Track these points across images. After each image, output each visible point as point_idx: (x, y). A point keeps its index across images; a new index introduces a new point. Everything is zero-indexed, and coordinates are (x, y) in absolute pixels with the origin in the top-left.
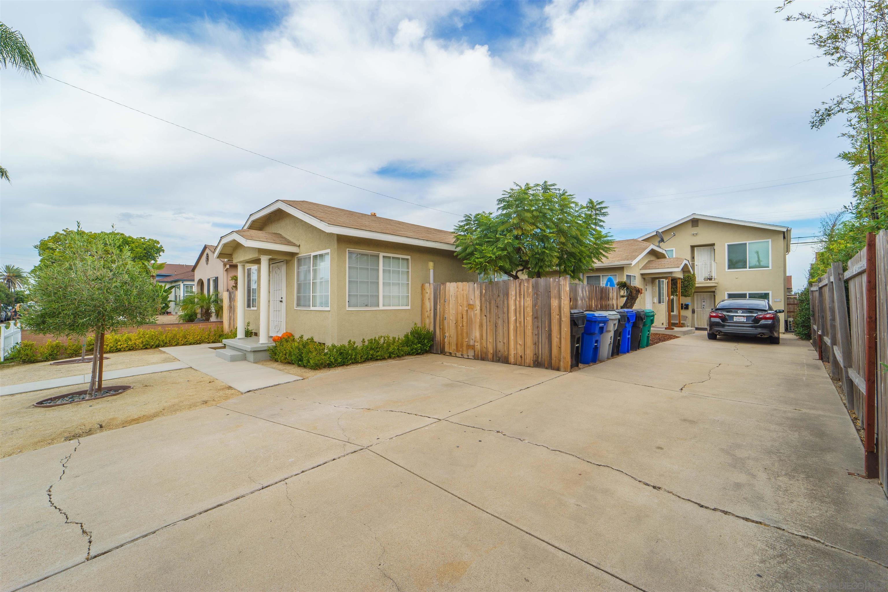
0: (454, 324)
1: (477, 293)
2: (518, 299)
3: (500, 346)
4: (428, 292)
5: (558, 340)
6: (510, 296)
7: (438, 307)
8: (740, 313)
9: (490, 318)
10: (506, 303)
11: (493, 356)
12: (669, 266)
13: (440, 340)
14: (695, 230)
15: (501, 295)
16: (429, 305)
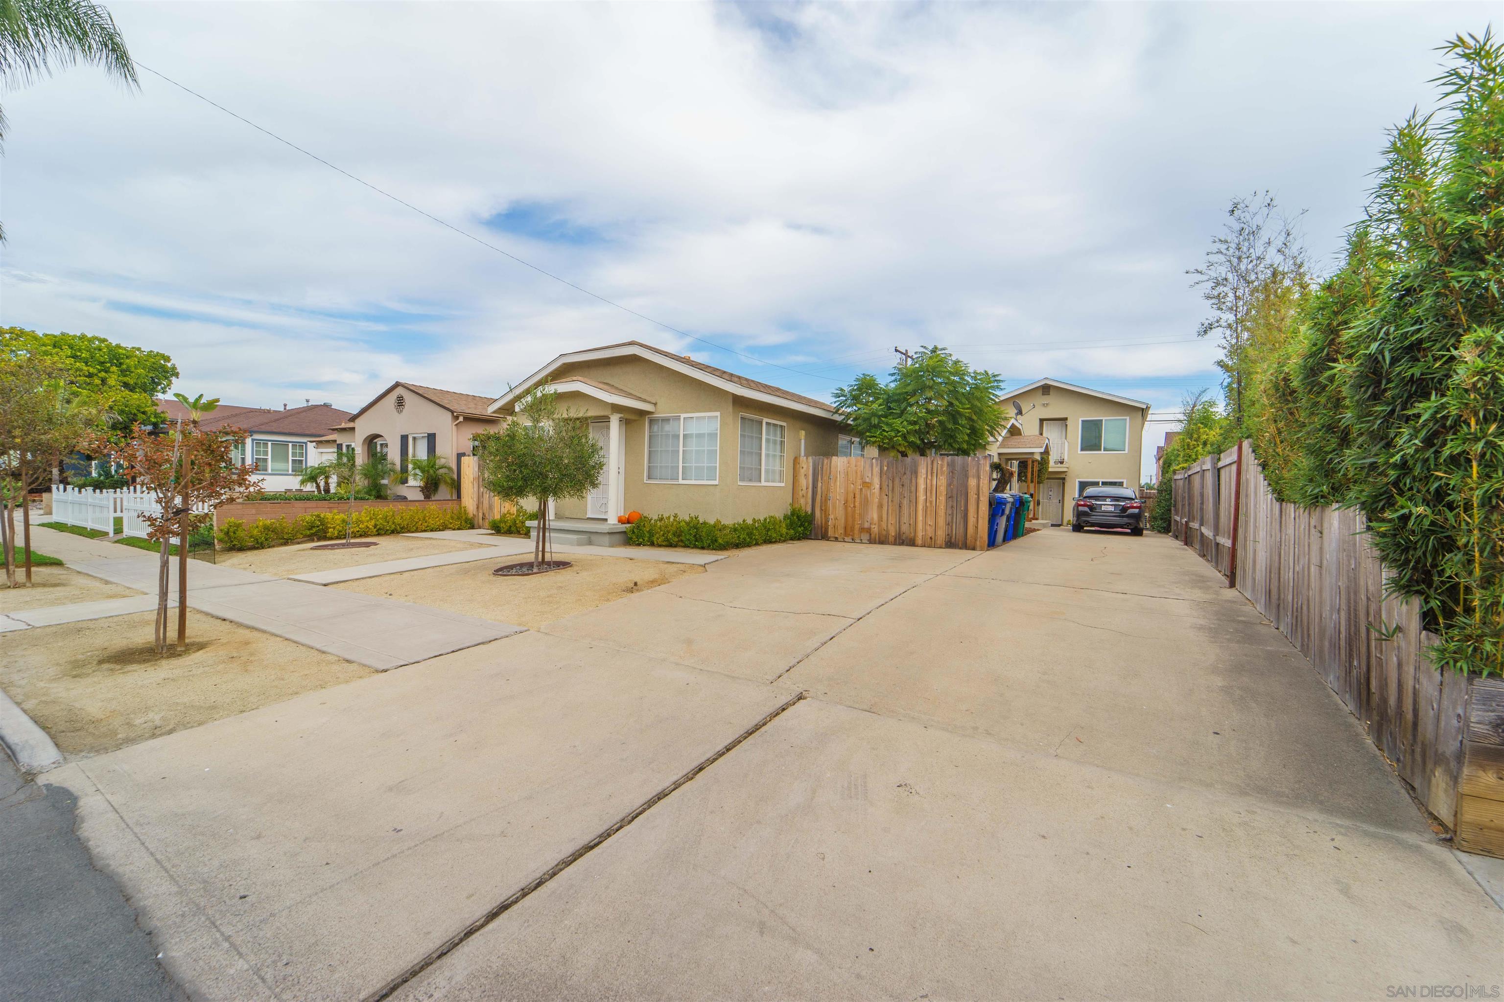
0: (842, 505)
1: (876, 470)
2: (929, 477)
3: (905, 528)
4: (805, 467)
5: (975, 519)
6: (919, 474)
7: (820, 484)
8: (1108, 501)
9: (893, 497)
10: (914, 481)
11: (895, 539)
12: (1032, 446)
13: (821, 523)
14: (1046, 399)
15: (908, 473)
16: (805, 482)
